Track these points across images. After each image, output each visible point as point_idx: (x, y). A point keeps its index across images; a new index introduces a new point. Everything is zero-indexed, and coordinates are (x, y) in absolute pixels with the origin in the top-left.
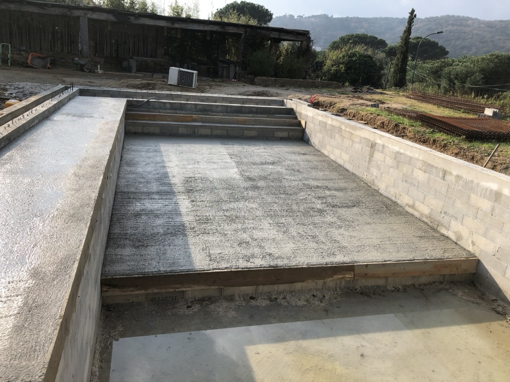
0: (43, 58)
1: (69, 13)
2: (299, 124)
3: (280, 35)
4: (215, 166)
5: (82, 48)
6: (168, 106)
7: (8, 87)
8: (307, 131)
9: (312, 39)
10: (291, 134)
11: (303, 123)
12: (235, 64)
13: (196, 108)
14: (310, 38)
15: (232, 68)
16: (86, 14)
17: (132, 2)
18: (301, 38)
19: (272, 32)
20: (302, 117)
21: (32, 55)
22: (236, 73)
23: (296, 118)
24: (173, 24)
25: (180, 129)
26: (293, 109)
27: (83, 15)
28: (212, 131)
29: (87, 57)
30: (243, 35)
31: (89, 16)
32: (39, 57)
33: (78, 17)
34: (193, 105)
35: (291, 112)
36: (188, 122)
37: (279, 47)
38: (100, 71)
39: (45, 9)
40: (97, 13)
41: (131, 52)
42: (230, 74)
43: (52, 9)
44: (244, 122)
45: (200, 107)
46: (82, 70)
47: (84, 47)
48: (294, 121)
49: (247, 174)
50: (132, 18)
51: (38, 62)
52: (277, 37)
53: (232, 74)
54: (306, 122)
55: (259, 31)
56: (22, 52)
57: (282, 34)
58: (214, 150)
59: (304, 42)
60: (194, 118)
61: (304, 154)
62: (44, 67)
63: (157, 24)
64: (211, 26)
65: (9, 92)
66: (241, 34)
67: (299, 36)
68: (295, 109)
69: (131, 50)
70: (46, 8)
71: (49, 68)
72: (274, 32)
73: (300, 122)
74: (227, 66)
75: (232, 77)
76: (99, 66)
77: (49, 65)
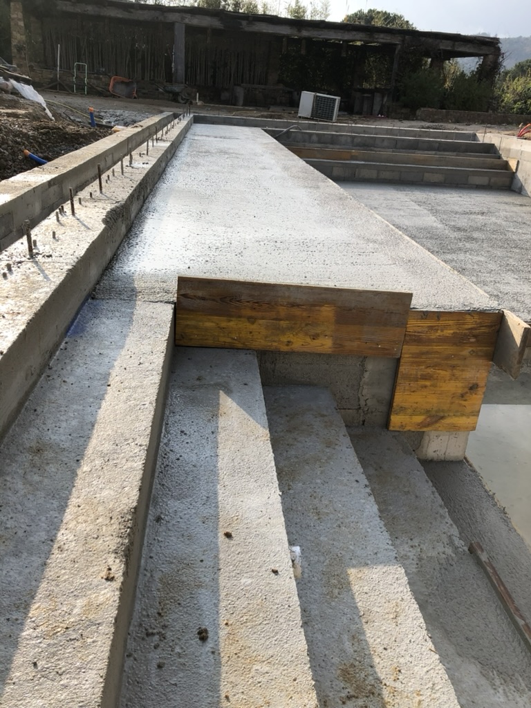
0: (127, 84)
1: (161, 18)
2: (506, 165)
3: (454, 45)
4: (402, 213)
5: (176, 70)
6: (315, 138)
7: (102, 114)
8: (520, 175)
9: (502, 51)
10: (493, 180)
11: (513, 165)
12: (382, 92)
13: (353, 142)
14: (499, 49)
15: (377, 99)
16: (183, 18)
17: (237, 3)
18: (485, 50)
19: (443, 41)
20: (511, 156)
21: (114, 79)
22: (382, 106)
23: (500, 157)
24: (299, 31)
25: (334, 168)
26: (494, 144)
27: (180, 19)
28: (378, 173)
29: (182, 83)
30: (399, 46)
31: (187, 21)
32: (122, 82)
33: (173, 24)
34: (349, 138)
35: (490, 149)
36: (344, 160)
37: (443, 68)
38: (199, 103)
39: (131, 12)
40: (197, 16)
41: (232, 79)
42: (374, 108)
43: (140, 12)
44: (424, 162)
45: (359, 140)
46: (175, 100)
47: (179, 67)
48: (496, 161)
49: (453, 223)
50: (244, 23)
51: (121, 90)
52: (449, 48)
53: (377, 108)
54: (518, 162)
55: (424, 38)
56: (101, 76)
57: (457, 43)
58: (389, 196)
59: (490, 56)
60: (353, 154)
61: (521, 205)
62: (129, 96)
63: (278, 32)
64: (354, 33)
65: (105, 120)
66: (396, 45)
67: (483, 47)
68: (497, 145)
69: (232, 75)
70: (132, 10)
71: (135, 98)
72: (445, 41)
73: (507, 163)
74: (369, 95)
75: (377, 112)
76: (198, 94)
77: (135, 95)
